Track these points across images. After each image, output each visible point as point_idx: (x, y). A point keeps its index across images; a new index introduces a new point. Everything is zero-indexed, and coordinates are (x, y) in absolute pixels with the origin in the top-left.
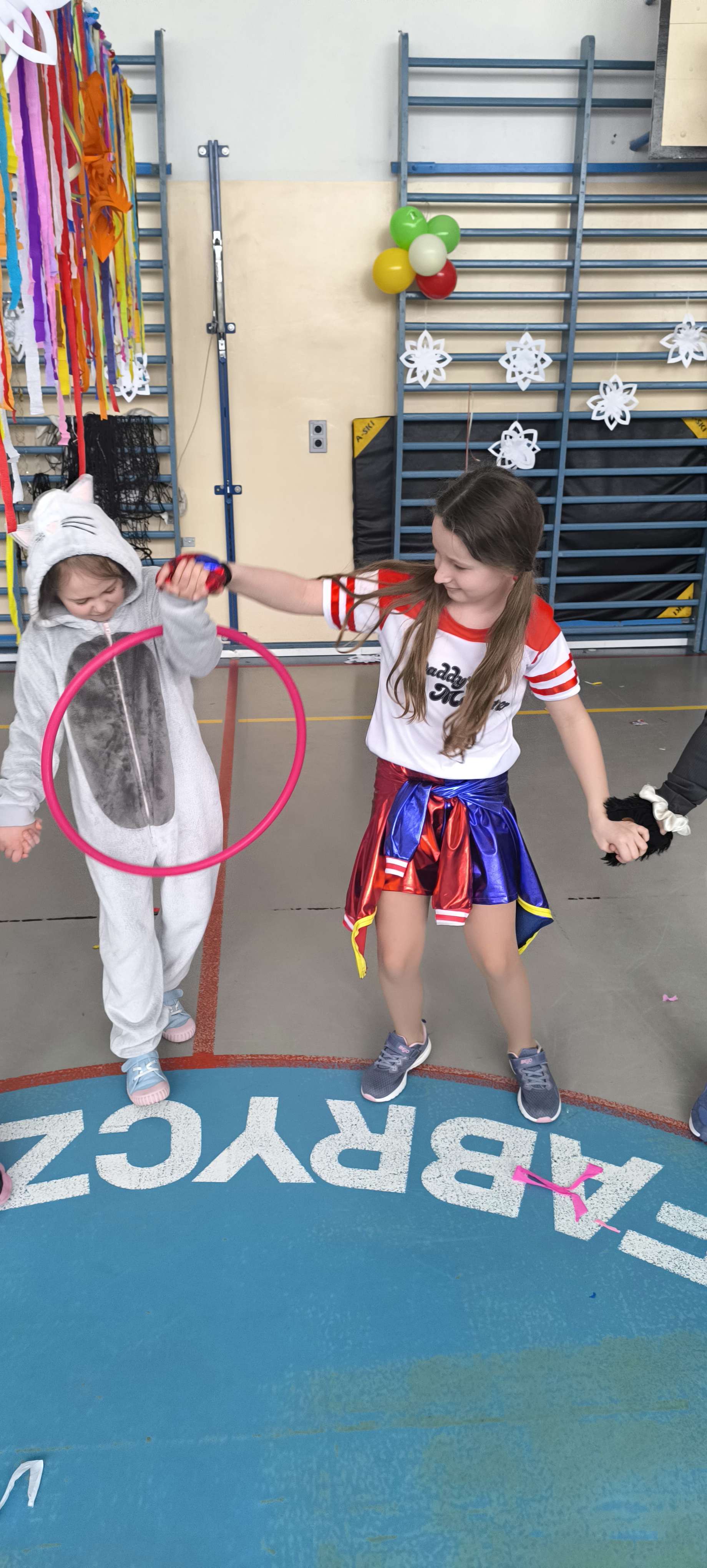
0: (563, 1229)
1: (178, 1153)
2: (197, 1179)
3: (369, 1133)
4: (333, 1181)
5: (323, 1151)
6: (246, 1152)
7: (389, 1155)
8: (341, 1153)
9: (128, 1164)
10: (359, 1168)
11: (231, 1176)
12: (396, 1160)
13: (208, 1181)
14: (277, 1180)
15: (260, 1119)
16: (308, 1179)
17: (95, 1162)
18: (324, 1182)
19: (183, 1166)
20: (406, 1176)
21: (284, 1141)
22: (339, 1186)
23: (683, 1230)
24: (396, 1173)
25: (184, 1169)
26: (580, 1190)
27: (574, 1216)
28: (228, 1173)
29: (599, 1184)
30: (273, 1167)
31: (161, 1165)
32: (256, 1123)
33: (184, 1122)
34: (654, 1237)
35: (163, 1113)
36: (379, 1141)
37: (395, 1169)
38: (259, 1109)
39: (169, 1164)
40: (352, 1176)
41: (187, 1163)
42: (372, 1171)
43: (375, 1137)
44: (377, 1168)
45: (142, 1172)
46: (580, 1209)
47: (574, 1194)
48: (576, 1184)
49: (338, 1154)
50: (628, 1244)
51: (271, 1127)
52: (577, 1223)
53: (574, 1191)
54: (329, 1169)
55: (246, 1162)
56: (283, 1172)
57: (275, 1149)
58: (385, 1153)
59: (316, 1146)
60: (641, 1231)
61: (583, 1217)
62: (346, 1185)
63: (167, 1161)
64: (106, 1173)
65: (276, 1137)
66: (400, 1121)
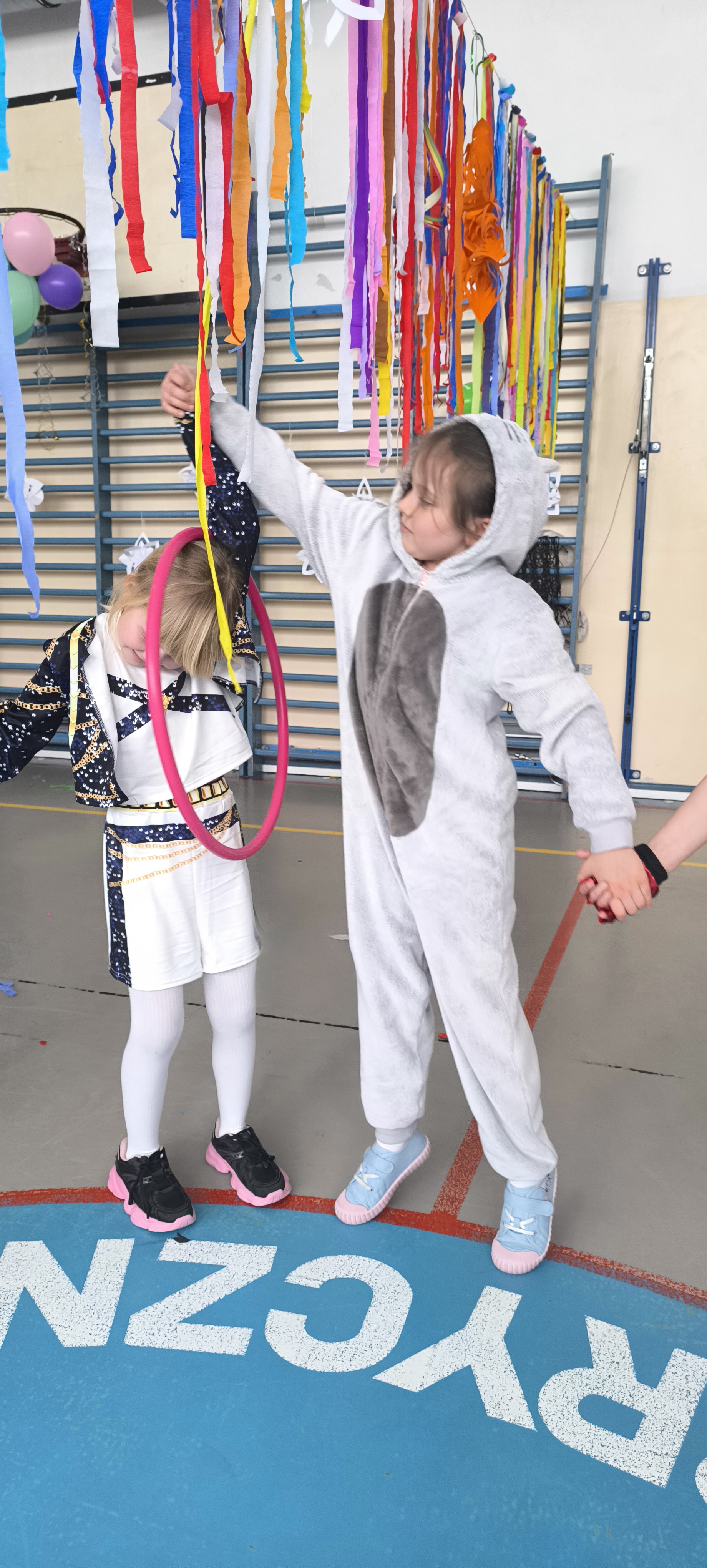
1: (369, 1334)
2: (380, 1377)
3: (635, 1380)
4: (563, 1437)
5: (561, 1388)
6: (455, 1357)
7: (655, 1421)
8: (585, 1398)
9: (304, 1330)
10: (606, 1427)
11: (425, 1387)
12: (663, 1433)
13: (394, 1383)
14: (484, 1411)
15: (489, 1318)
16: (528, 1423)
17: (267, 1316)
18: (550, 1434)
19: (369, 1353)
20: (673, 1461)
21: (511, 1358)
22: (568, 1447)
24: (659, 1453)
25: (369, 1358)
28: (423, 1380)
30: (484, 1389)
31: (343, 1344)
32: (482, 1322)
33: (391, 1295)
35: (369, 1277)
36: (645, 1397)
37: (659, 1445)
38: (491, 1305)
39: (353, 1346)
40: (592, 1437)
41: (376, 1350)
42: (624, 1439)
43: (642, 1389)
44: (631, 1436)
45: (316, 1346)
49: (581, 1398)
51: (501, 1333)
54: (562, 1417)
55: (451, 1371)
56: (496, 1401)
57: (495, 1366)
58: (650, 1417)
59: (553, 1378)
62: (579, 1449)
63: (352, 1340)
64: (273, 1334)
65: (502, 1349)
66: (683, 1377)
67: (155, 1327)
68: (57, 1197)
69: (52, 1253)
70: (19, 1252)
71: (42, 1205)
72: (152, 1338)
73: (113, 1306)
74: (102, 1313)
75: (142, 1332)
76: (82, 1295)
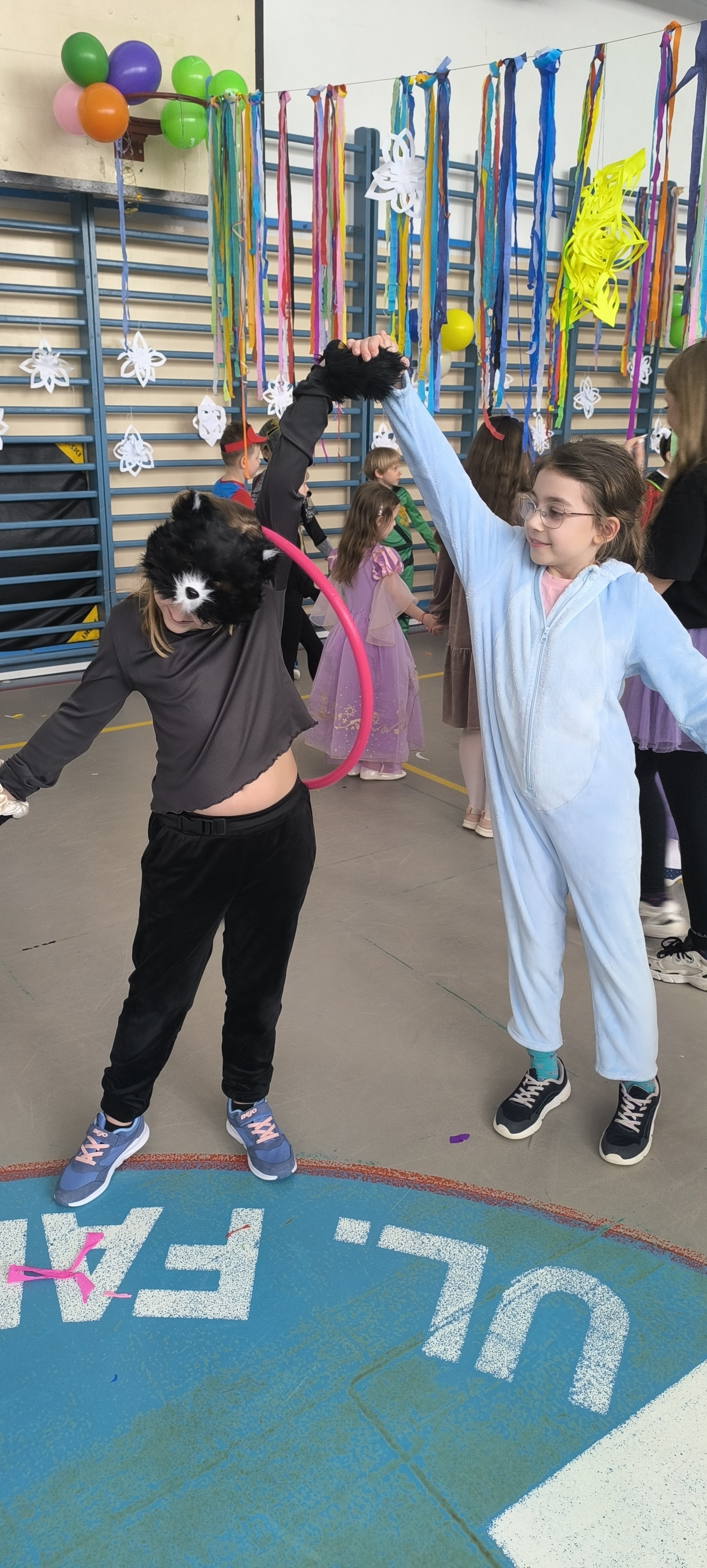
0: (71, 1317)
23: (193, 1269)
26: (83, 1266)
27: (81, 1298)
29: (102, 1252)
34: (165, 1288)
46: (86, 1287)
47: (78, 1273)
48: (77, 1262)
50: (142, 1305)
52: (85, 1305)
53: (77, 1270)
60: (152, 1287)
61: (91, 1295)
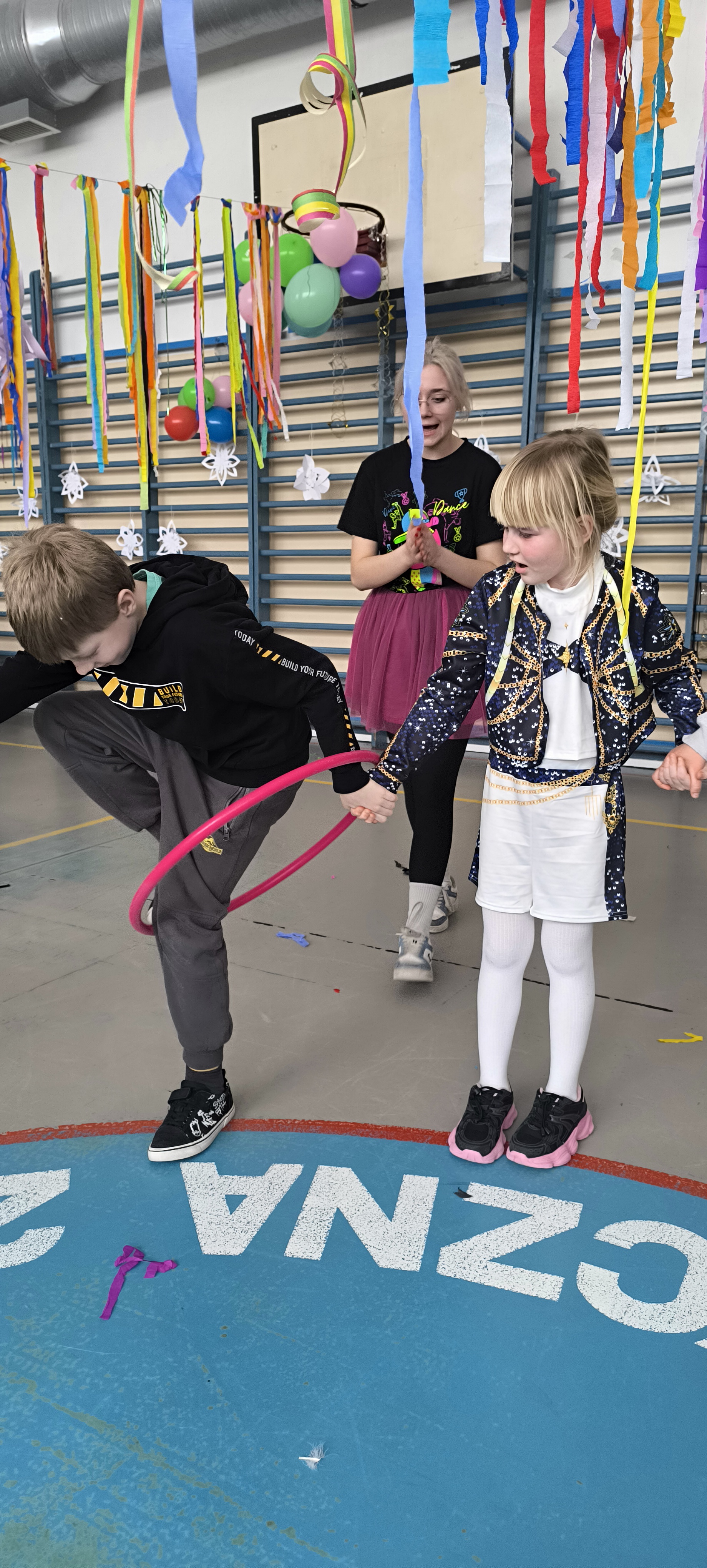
1: (686, 1302)
2: (702, 1344)
9: (618, 1287)
17: (578, 1268)
25: (689, 1324)
31: (660, 1306)
35: (683, 1246)
39: (671, 1309)
41: (695, 1318)
45: (631, 1303)
63: (669, 1303)
64: (585, 1286)
67: (466, 1262)
68: (362, 1131)
69: (361, 1180)
70: (330, 1176)
71: (348, 1136)
72: (464, 1271)
73: (423, 1236)
74: (413, 1241)
75: (453, 1265)
76: (393, 1223)
